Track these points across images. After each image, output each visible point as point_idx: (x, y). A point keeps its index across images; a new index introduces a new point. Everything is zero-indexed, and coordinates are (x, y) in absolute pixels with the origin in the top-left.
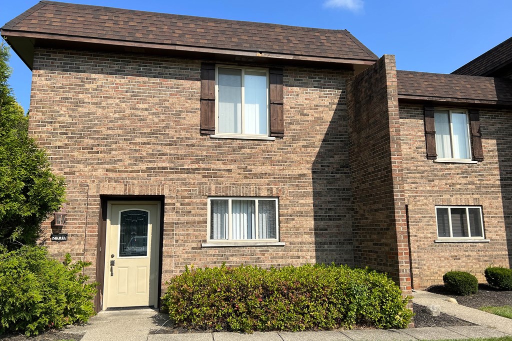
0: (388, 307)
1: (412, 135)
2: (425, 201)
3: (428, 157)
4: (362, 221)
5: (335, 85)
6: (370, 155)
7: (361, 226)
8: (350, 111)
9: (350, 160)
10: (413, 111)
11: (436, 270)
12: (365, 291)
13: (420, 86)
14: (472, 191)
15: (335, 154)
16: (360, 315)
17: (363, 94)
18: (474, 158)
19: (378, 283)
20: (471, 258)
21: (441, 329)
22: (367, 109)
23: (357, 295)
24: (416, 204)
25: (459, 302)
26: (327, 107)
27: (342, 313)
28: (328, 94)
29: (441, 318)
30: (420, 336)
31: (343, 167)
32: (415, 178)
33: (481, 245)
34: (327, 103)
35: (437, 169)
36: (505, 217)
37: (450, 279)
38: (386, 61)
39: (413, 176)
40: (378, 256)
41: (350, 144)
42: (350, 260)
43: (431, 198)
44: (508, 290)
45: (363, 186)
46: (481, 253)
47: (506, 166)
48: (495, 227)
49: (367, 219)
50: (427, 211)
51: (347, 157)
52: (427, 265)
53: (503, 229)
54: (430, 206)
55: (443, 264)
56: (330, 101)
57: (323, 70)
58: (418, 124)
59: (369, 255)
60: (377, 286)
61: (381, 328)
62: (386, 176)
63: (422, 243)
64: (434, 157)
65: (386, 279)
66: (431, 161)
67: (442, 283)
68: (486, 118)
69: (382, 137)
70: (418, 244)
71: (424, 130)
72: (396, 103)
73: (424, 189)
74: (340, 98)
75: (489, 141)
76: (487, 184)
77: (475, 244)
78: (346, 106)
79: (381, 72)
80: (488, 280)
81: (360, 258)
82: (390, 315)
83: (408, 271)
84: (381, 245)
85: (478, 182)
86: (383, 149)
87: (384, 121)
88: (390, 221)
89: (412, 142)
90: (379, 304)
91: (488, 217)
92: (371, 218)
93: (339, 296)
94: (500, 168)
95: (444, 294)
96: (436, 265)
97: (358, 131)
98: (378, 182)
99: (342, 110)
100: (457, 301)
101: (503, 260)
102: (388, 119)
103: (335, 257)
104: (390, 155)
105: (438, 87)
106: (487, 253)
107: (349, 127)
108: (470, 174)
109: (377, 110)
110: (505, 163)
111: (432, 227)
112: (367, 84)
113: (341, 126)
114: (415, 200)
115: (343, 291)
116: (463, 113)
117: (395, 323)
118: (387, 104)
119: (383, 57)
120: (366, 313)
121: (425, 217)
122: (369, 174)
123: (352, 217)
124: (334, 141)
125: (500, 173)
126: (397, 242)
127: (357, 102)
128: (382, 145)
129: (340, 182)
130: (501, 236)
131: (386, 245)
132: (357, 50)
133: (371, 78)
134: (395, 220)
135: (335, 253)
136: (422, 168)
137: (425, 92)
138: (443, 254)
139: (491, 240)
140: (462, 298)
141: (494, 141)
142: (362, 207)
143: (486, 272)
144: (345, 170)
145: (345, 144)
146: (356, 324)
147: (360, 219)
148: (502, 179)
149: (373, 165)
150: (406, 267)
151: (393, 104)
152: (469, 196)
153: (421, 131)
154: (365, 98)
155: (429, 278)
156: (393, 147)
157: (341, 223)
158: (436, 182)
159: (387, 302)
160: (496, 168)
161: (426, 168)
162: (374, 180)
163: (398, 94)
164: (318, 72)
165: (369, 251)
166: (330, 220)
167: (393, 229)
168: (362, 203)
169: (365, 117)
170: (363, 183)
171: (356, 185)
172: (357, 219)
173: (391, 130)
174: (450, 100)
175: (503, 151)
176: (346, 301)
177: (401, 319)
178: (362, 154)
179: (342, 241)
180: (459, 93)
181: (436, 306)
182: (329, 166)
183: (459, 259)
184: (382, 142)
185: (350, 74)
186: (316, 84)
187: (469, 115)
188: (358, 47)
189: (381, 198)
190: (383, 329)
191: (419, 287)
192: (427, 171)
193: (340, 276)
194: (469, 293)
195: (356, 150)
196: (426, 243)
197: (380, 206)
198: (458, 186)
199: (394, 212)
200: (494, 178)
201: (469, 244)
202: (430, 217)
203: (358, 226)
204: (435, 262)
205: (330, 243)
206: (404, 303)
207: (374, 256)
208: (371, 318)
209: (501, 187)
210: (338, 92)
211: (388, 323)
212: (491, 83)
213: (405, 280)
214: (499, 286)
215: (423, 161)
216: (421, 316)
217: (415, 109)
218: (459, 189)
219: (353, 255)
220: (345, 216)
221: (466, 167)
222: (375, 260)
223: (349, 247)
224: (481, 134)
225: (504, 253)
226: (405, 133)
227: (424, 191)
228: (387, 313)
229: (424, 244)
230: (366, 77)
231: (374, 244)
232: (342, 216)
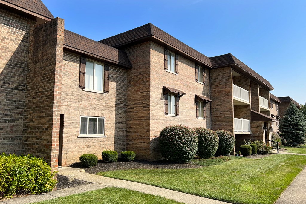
0: (41, 180)
1: (72, 72)
2: (75, 113)
3: (80, 87)
4: (30, 124)
5: (21, 27)
6: (41, 80)
7: (29, 127)
8: (30, 47)
9: (27, 81)
10: (74, 58)
11: (76, 154)
12: (25, 171)
13: (80, 43)
14: (101, 109)
15: (16, 75)
16: (19, 187)
17: (41, 38)
18: (104, 91)
19: (35, 165)
20: (96, 146)
21: (72, 188)
22: (43, 50)
23: (18, 174)
24: (69, 114)
25: (86, 171)
26: (13, 41)
27: (5, 188)
28: (14, 32)
29: (74, 182)
30: (59, 195)
31: (21, 85)
32: (70, 99)
33: (102, 138)
34: (13, 38)
35: (84, 94)
36: (115, 124)
37: (83, 159)
38: (58, 21)
39: (70, 97)
40: (38, 147)
41: (28, 70)
42: (18, 151)
43: (79, 111)
44: (112, 162)
45: (34, 100)
46: (102, 143)
47: (119, 97)
48: (110, 129)
49: (34, 122)
50: (75, 119)
51: (25, 79)
52: (71, 151)
53: (114, 130)
54: (77, 116)
55: (81, 150)
56: (16, 37)
57: (12, 14)
58: (76, 66)
59: (33, 146)
60: (35, 167)
61: (34, 194)
62: (50, 95)
63: (70, 138)
64: (83, 87)
65: (42, 162)
66: (81, 90)
67: (79, 161)
68: (112, 70)
69: (50, 70)
70: (67, 138)
71: (79, 71)
72: (62, 50)
73: (75, 106)
74: (24, 37)
75: (113, 83)
76: (109, 106)
77: (99, 138)
78: (28, 44)
79: (54, 28)
80: (103, 158)
81: (26, 148)
82: (41, 185)
83: (57, 156)
84: (41, 140)
85: (105, 104)
86: (50, 78)
87: (53, 60)
88: (49, 124)
89: (71, 77)
90: (34, 178)
91: (107, 123)
92: (37, 122)
93: (5, 176)
94: (116, 98)
95: (79, 168)
96: (77, 151)
97: (35, 63)
98: (44, 99)
99: (24, 46)
100: (85, 171)
101: (112, 146)
102: (55, 59)
103: (7, 149)
104: (54, 82)
105: (89, 47)
106: (104, 143)
107: (28, 59)
108: (101, 100)
109: (49, 51)
110: (119, 96)
111: (77, 128)
112: (44, 33)
113: (22, 56)
114: (69, 112)
115: (8, 173)
116: (101, 65)
117: (44, 189)
118: (56, 49)
119: (57, 19)
120: (24, 186)
121: (74, 122)
122: (39, 92)
123: (24, 121)
124: (16, 66)
125: (116, 100)
126: (52, 138)
127: (36, 43)
128: (50, 75)
129: (17, 96)
130: (112, 134)
131: (45, 140)
132: (40, 8)
133: (47, 29)
134: (52, 124)
135: (7, 146)
136: (75, 93)
137: (82, 48)
138: (81, 144)
139: (107, 136)
140: (88, 169)
141: (115, 83)
142: (32, 115)
143: (103, 153)
144: (22, 88)
145: (25, 70)
146: (16, 194)
147: (29, 122)
148: (117, 104)
149: (42, 87)
150: (56, 153)
151: (59, 51)
152: (99, 112)
153: (77, 71)
154: (42, 42)
155: (72, 159)
156: (57, 77)
157: (15, 125)
158: (83, 102)
159: (40, 176)
160: (114, 98)
161: (78, 93)
162: (42, 97)
163: (64, 45)
164: (8, 14)
165: (33, 144)
166: (6, 122)
167: (50, 129)
168: (32, 112)
169: (41, 54)
170: (34, 98)
171: (29, 99)
172: (27, 122)
173: (56, 66)
174: (95, 56)
175: (118, 89)
176: (9, 179)
177: (48, 186)
178: (35, 79)
179: (14, 137)
180: (100, 54)
181: (72, 175)
182: (9, 84)
183: (90, 147)
184: (50, 73)
185: (34, 23)
186: (6, 22)
187: (104, 67)
188: (41, 6)
189: (45, 109)
190: (36, 194)
191: (65, 165)
192: (78, 95)
193: (7, 162)
194: (92, 165)
195: (32, 75)
196: (73, 138)
197: (44, 114)
198: (94, 106)
199: (52, 119)
200: (112, 103)
201: (96, 138)
202: (77, 122)
203: (27, 127)
204: (77, 149)
205: (4, 139)
206: (52, 176)
207: (36, 147)
208: (27, 189)
209: (116, 108)
210: (24, 33)
211: (40, 190)
212: (116, 52)
213: (54, 161)
214: (108, 161)
215: (77, 89)
216: (62, 183)
217: (75, 57)
218: (95, 107)
219: (21, 147)
220: (18, 120)
221: (100, 95)
222: (36, 149)
223: (19, 141)
224: (109, 78)
225: (112, 143)
226: (68, 70)
227: (75, 107)
228: (40, 183)
229: (71, 139)
230: (44, 28)
231: (37, 139)
232: (16, 120)
